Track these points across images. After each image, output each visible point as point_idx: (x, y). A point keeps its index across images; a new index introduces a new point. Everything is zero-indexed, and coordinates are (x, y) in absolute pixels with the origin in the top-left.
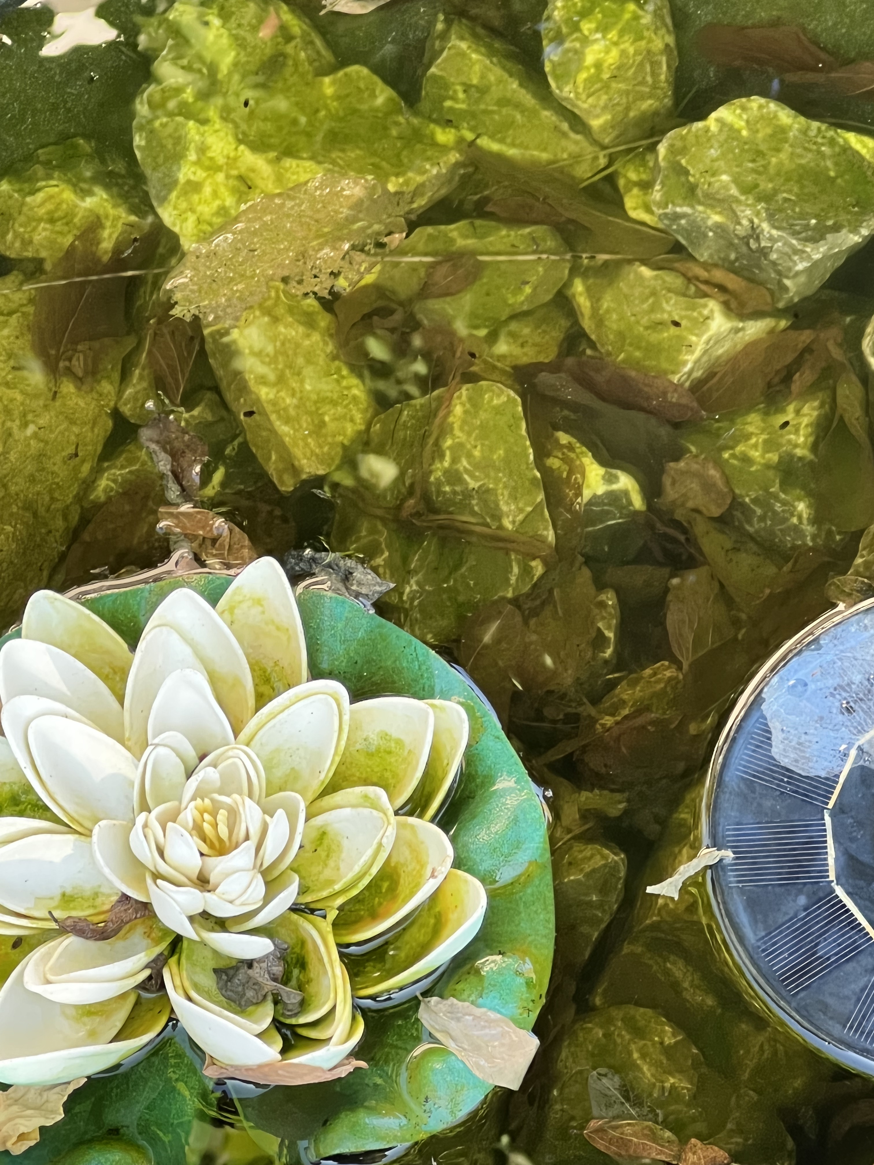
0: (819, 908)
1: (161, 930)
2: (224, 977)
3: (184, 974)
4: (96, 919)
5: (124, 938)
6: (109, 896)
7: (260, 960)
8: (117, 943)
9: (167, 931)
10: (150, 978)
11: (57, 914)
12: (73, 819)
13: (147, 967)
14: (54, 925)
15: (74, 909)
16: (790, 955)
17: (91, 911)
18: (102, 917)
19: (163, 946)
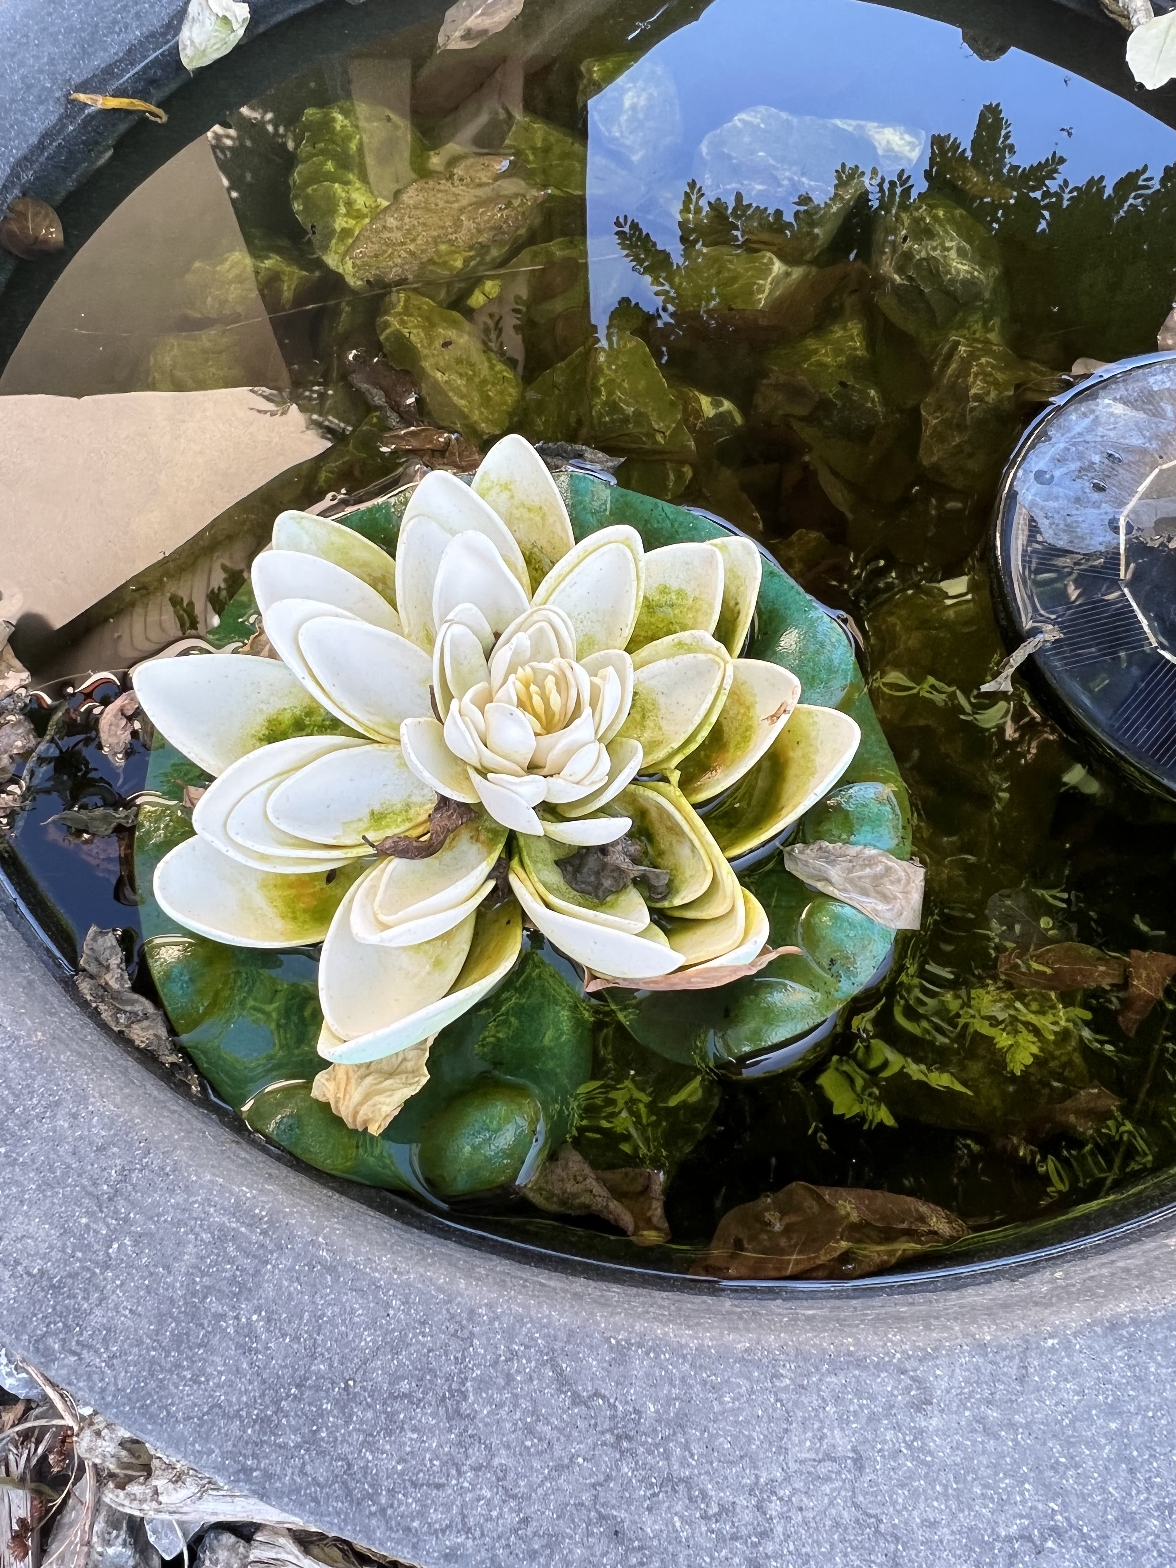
0: (1156, 675)
1: (488, 830)
2: (570, 868)
3: (533, 876)
4: (415, 833)
5: (451, 848)
6: (422, 805)
7: (614, 844)
8: (444, 856)
9: (496, 831)
10: (495, 889)
11: (371, 836)
12: (367, 728)
13: (489, 877)
14: (372, 851)
15: (388, 826)
16: (1148, 727)
17: (408, 825)
18: (421, 830)
19: (498, 851)
